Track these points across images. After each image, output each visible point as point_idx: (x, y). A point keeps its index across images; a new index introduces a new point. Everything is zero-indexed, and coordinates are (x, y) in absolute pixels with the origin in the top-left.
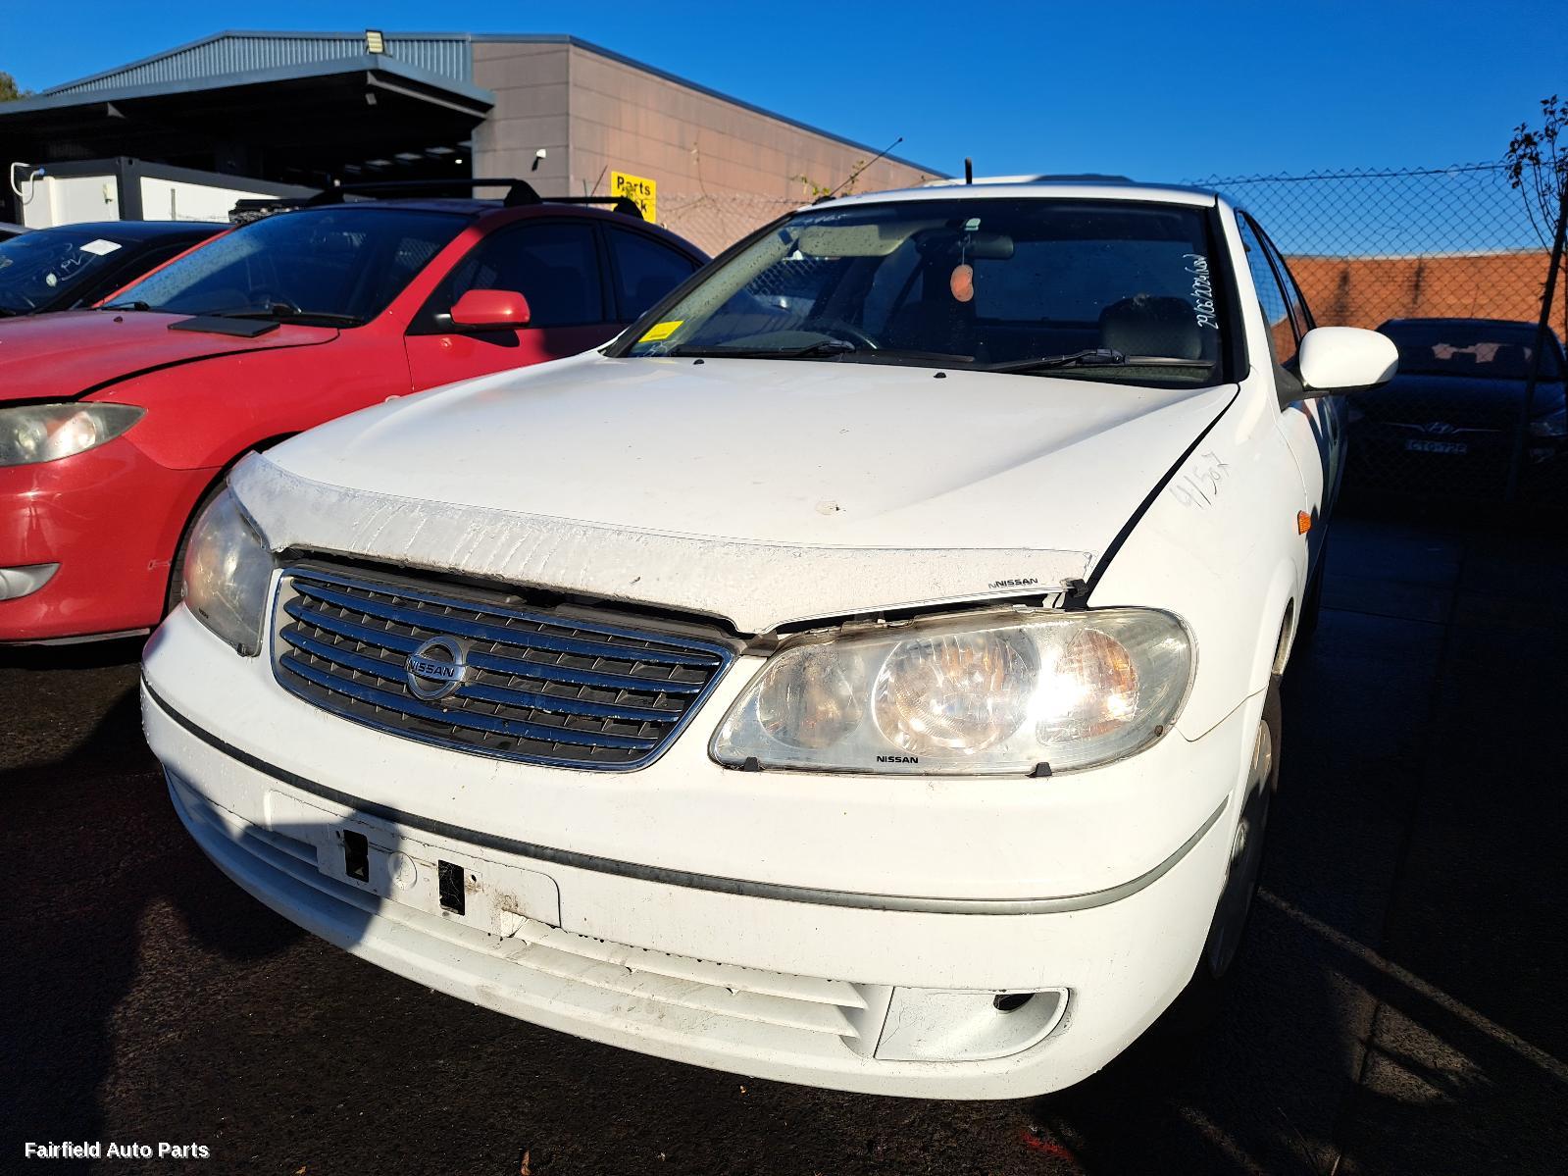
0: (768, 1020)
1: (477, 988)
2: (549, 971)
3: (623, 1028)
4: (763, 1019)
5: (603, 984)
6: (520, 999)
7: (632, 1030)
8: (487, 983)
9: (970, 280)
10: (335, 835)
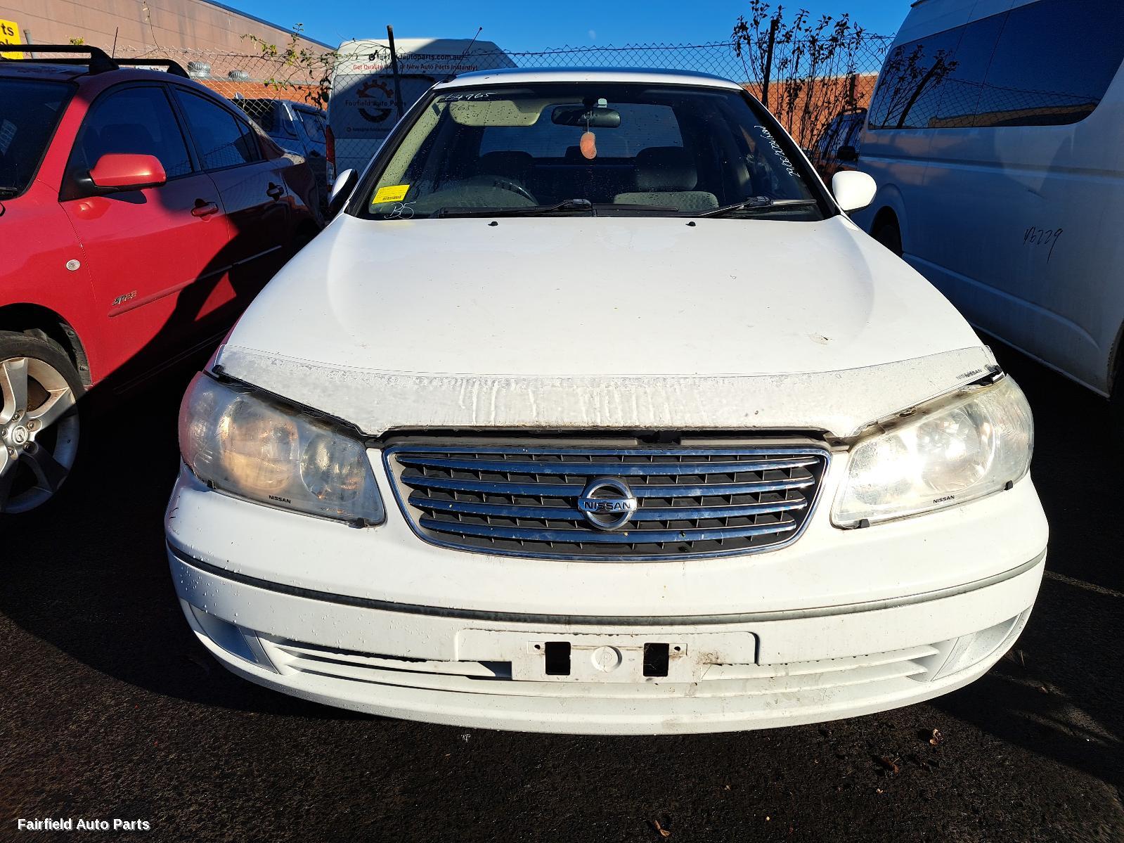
0: (876, 679)
1: (662, 724)
2: (722, 695)
3: (781, 715)
4: (872, 680)
5: (764, 692)
6: (701, 720)
7: (787, 714)
8: (669, 717)
9: (593, 143)
10: (536, 649)
